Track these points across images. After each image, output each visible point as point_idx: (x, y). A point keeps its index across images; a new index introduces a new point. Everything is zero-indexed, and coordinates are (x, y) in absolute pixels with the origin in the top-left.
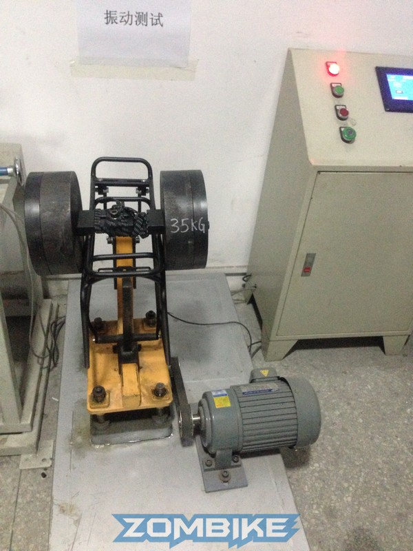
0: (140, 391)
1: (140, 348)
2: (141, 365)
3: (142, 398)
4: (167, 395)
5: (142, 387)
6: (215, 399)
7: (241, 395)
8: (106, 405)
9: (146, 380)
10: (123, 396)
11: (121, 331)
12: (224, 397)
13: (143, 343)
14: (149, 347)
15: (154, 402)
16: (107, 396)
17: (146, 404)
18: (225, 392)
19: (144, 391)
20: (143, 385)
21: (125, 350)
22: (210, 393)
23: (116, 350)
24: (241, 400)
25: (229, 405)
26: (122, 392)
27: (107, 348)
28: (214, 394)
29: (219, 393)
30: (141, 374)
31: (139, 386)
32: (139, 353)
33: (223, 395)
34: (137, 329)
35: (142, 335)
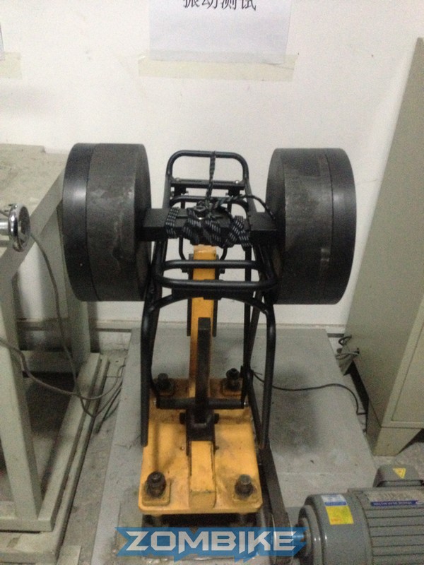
0: (216, 485)
1: (216, 419)
2: (217, 445)
3: (218, 496)
4: (254, 495)
5: (218, 479)
6: (328, 508)
7: (369, 506)
8: (166, 501)
9: (223, 469)
10: (190, 492)
11: (192, 393)
12: (341, 507)
13: (223, 413)
14: (228, 418)
15: (234, 504)
16: (167, 489)
17: (223, 506)
18: (342, 499)
19: (221, 485)
20: (220, 476)
21: (197, 422)
22: (319, 496)
23: (183, 419)
24: (370, 514)
25: (350, 520)
26: (189, 483)
27: (172, 416)
28: (325, 499)
29: (334, 500)
30: (217, 457)
31: (214, 478)
32: (216, 426)
33: (339, 504)
34: (213, 392)
35: (221, 400)
